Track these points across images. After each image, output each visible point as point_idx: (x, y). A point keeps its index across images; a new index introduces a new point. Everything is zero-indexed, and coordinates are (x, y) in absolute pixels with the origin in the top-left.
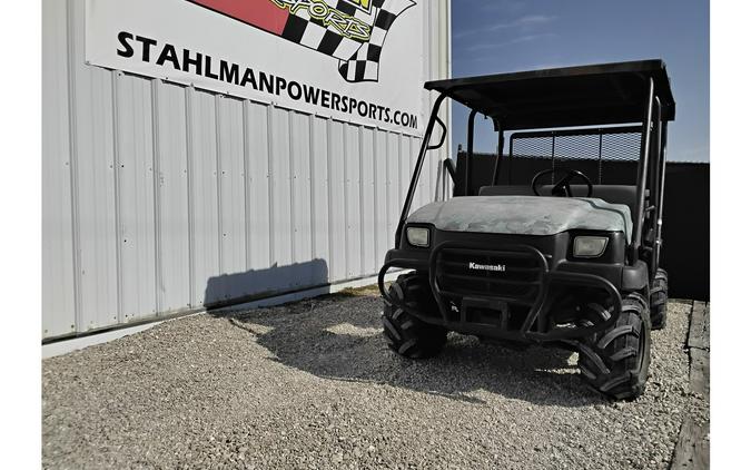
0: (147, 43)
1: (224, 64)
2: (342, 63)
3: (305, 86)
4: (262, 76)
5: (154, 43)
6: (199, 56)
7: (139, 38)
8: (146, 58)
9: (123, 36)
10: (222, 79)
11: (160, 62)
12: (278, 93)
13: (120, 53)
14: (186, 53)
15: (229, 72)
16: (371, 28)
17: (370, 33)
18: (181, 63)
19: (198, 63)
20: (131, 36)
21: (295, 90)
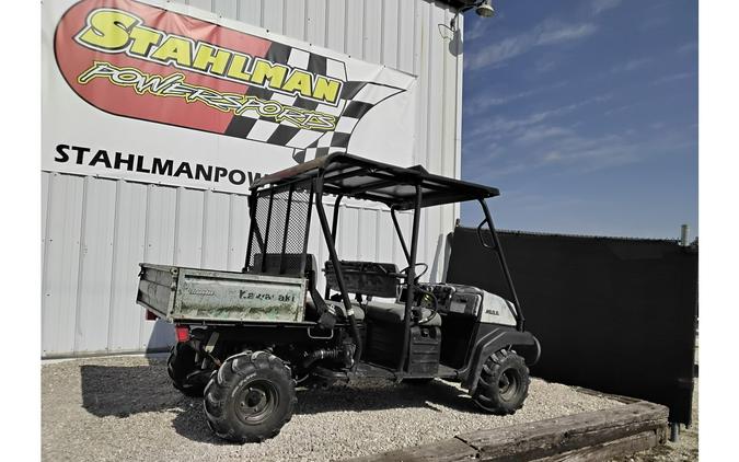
0: (81, 151)
1: (157, 161)
2: (297, 151)
3: (250, 174)
4: (200, 168)
5: (88, 150)
6: (131, 157)
7: (74, 148)
8: (80, 161)
9: (60, 148)
10: (154, 172)
11: (93, 163)
12: (216, 180)
13: (57, 160)
14: (118, 155)
15: (161, 166)
16: (338, 119)
17: (336, 123)
18: (112, 162)
19: (130, 162)
20: (67, 147)
21: (237, 177)
